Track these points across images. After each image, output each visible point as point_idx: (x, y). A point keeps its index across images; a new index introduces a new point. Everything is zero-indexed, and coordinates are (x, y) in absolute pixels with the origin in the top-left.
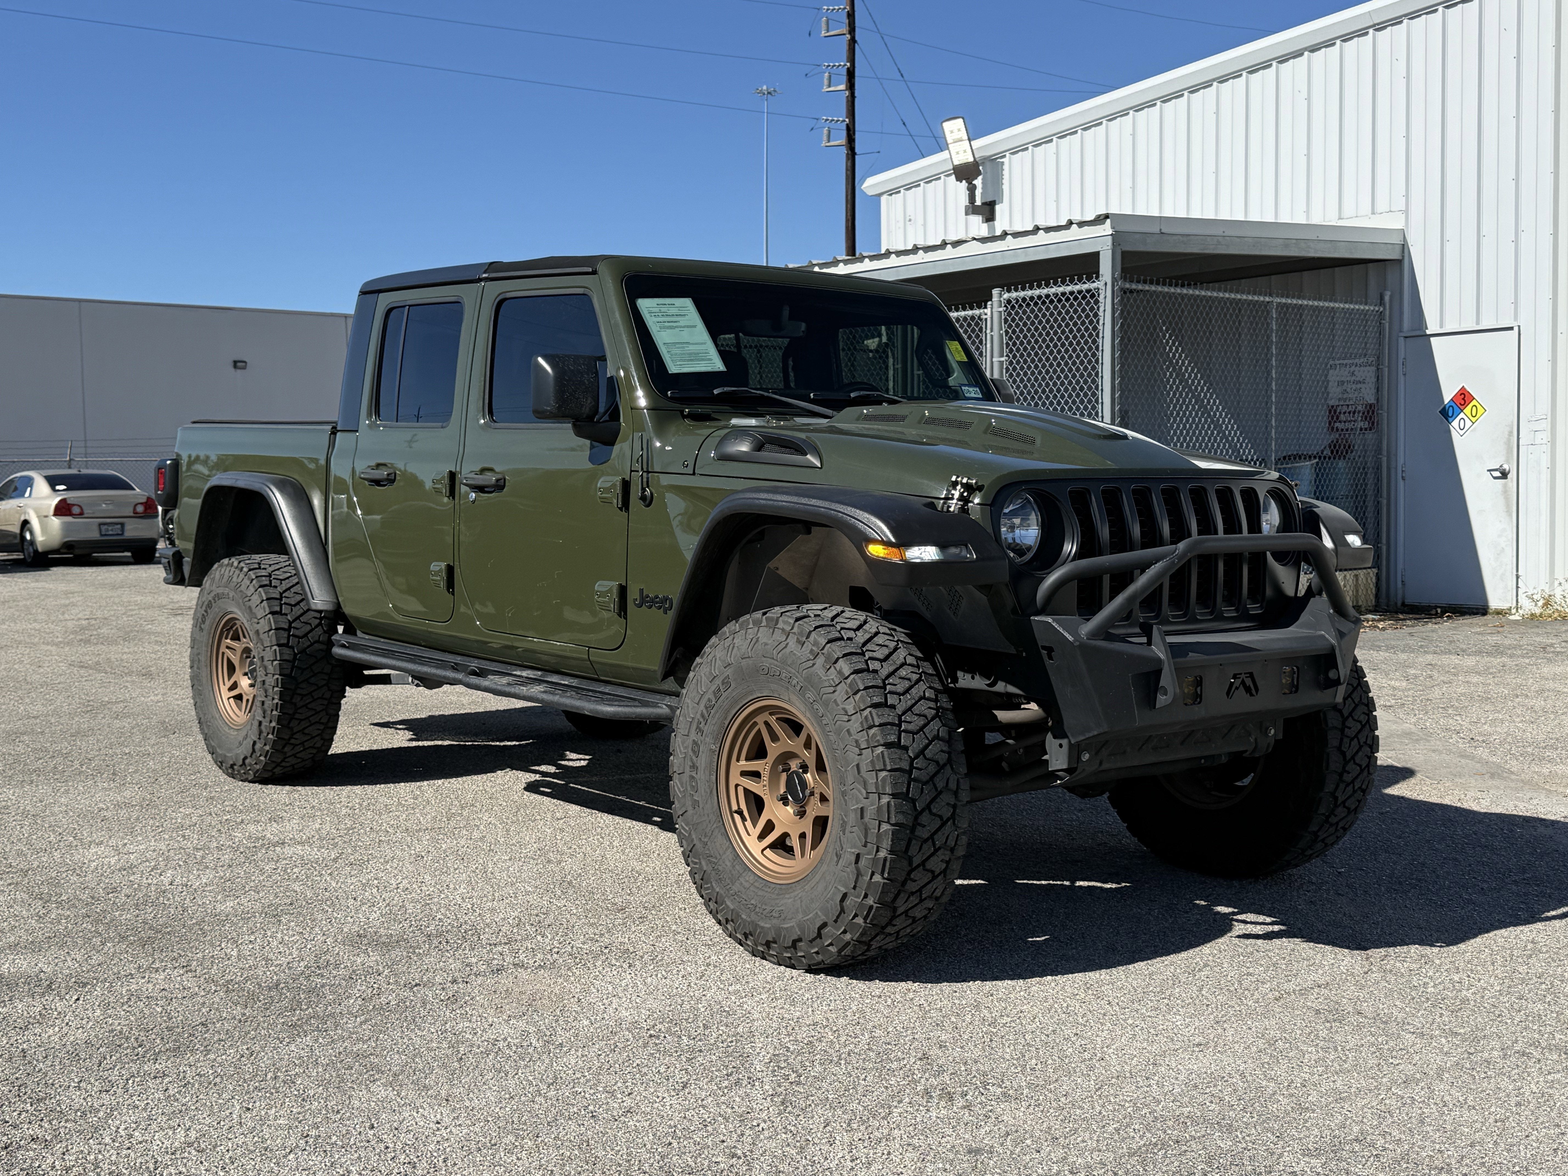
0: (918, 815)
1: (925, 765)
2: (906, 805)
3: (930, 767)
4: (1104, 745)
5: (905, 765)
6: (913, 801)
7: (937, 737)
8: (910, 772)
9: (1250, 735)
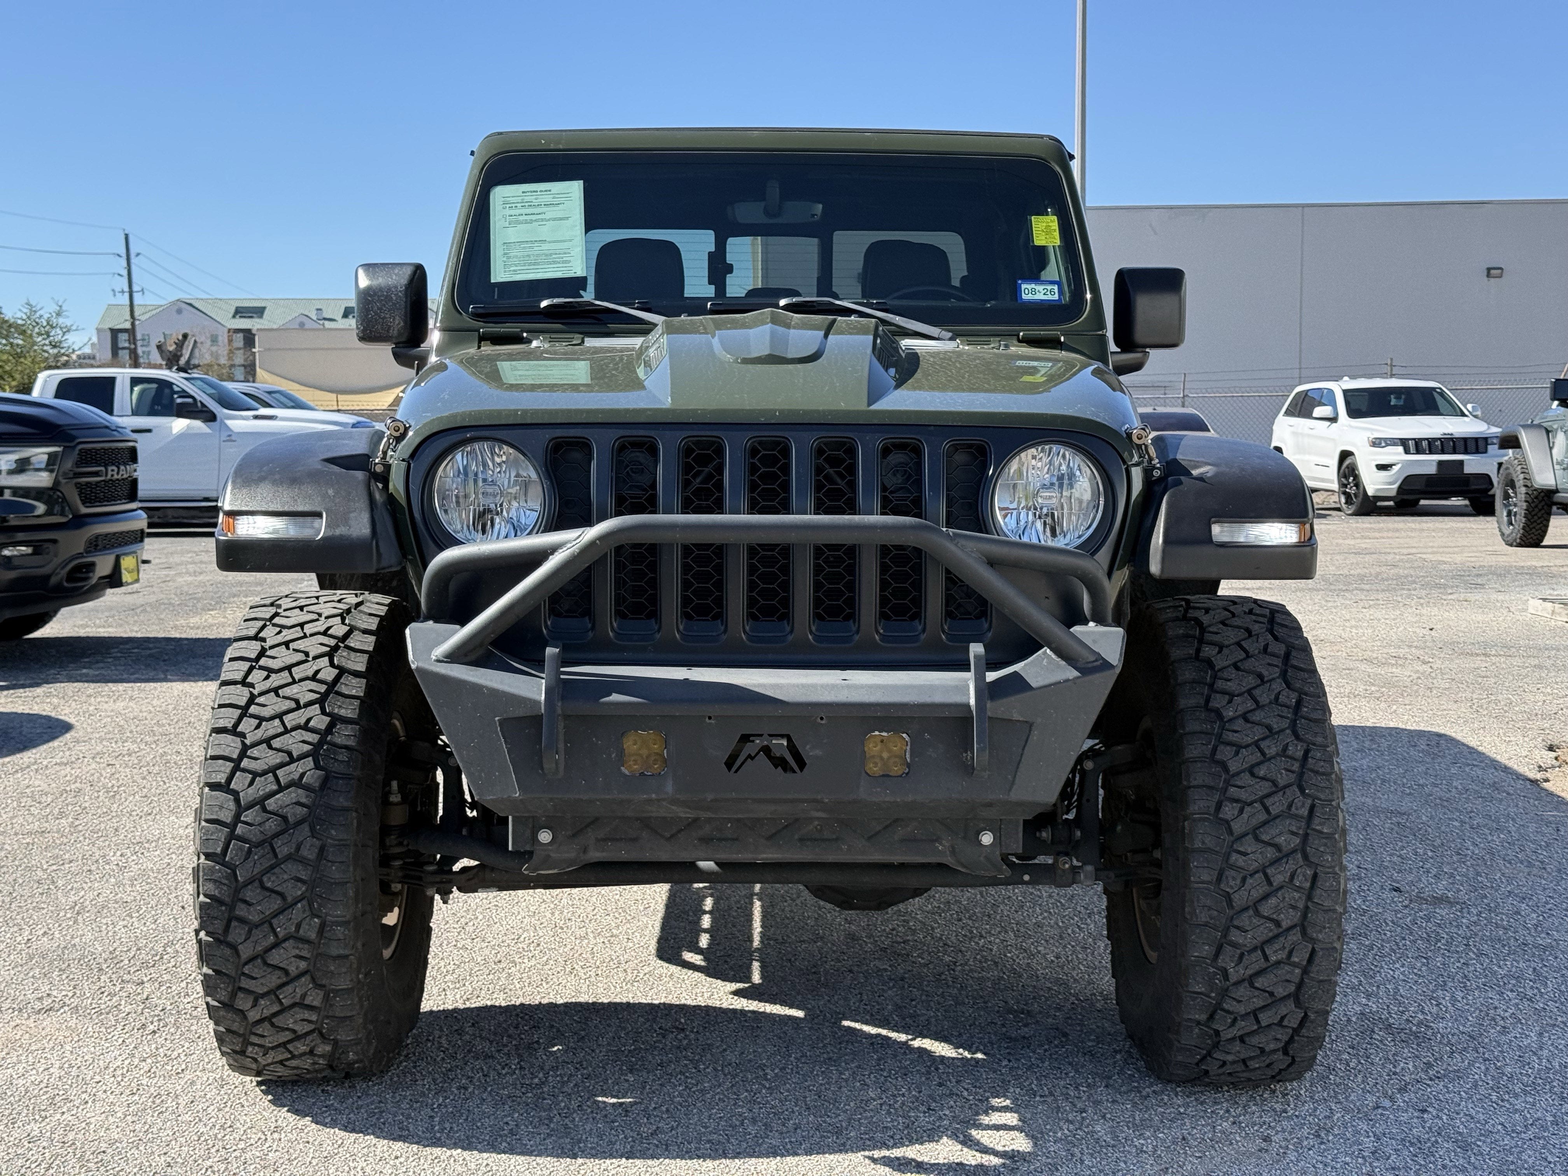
0: (237, 889)
1: (259, 819)
2: (220, 871)
3: (267, 824)
4: (592, 823)
5: (227, 816)
6: (233, 868)
7: (296, 784)
8: (233, 826)
9: (936, 840)
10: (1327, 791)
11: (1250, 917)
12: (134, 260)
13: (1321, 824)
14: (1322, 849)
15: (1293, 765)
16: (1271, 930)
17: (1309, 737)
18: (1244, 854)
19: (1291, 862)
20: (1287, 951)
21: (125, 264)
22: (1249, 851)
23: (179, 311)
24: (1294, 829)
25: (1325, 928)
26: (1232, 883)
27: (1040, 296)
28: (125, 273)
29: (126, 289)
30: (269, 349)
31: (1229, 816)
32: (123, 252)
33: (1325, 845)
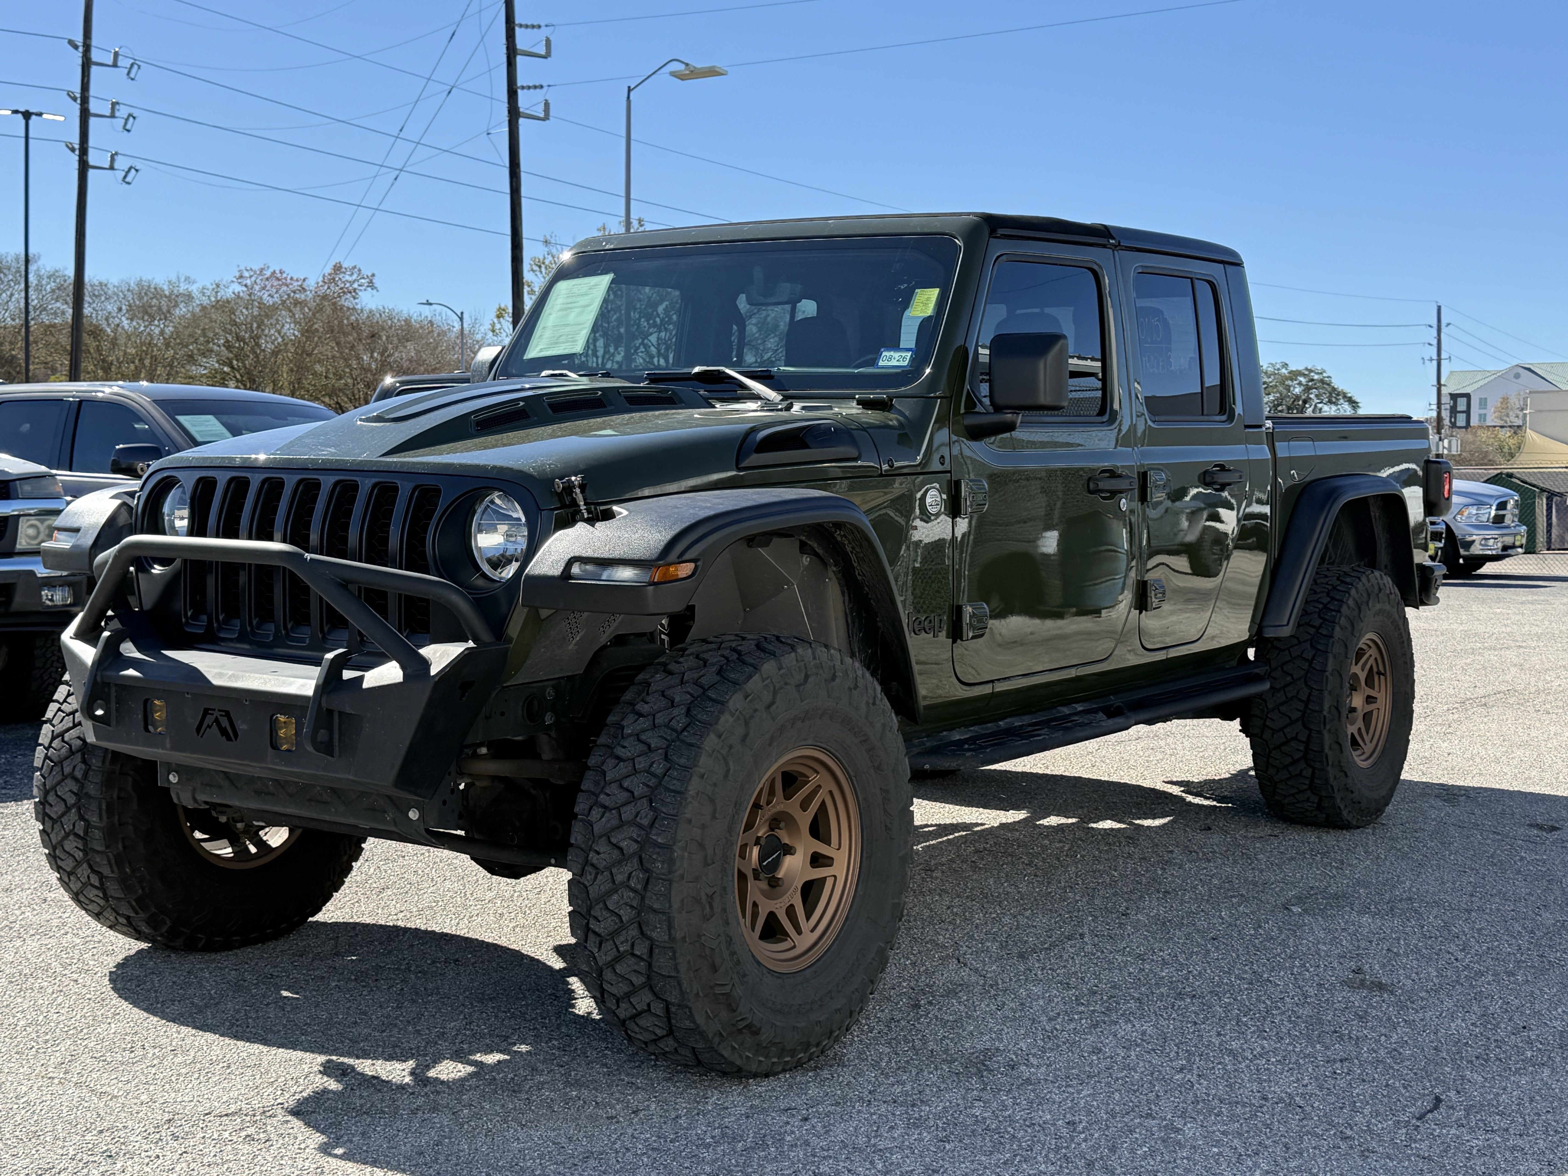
9: (385, 812)
10: (671, 806)
11: (601, 909)
12: (1444, 329)
13: (656, 835)
14: (654, 857)
15: (650, 780)
16: (616, 924)
17: (675, 758)
18: (598, 853)
19: (629, 865)
20: (629, 943)
21: (1435, 333)
22: (601, 851)
23: (1517, 376)
24: (635, 836)
25: (657, 928)
26: (589, 877)
27: (894, 363)
28: (1435, 342)
29: (1435, 357)
30: (1540, 411)
31: (593, 820)
32: (1434, 323)
33: (658, 853)
